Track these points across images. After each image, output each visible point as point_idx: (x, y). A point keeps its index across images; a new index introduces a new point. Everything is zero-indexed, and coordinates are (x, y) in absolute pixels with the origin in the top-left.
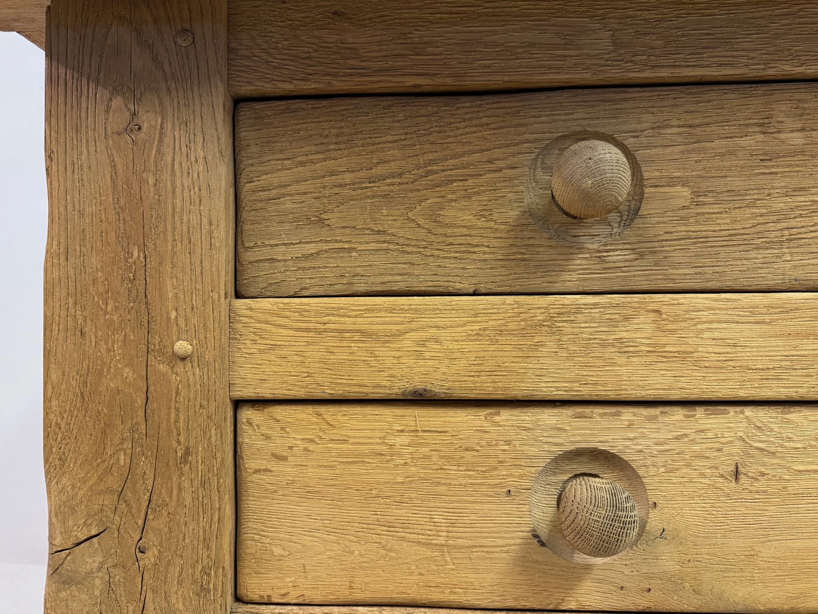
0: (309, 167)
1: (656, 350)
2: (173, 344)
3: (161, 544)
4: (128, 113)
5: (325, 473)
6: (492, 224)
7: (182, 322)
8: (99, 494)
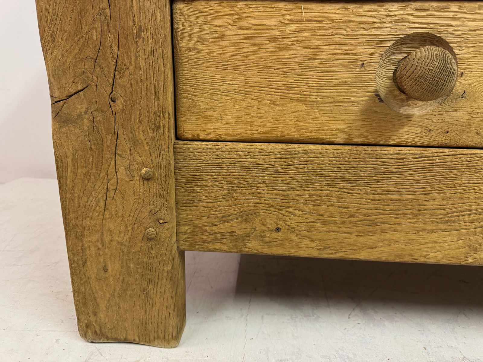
3: (126, 95)
5: (235, 51)
8: (81, 61)
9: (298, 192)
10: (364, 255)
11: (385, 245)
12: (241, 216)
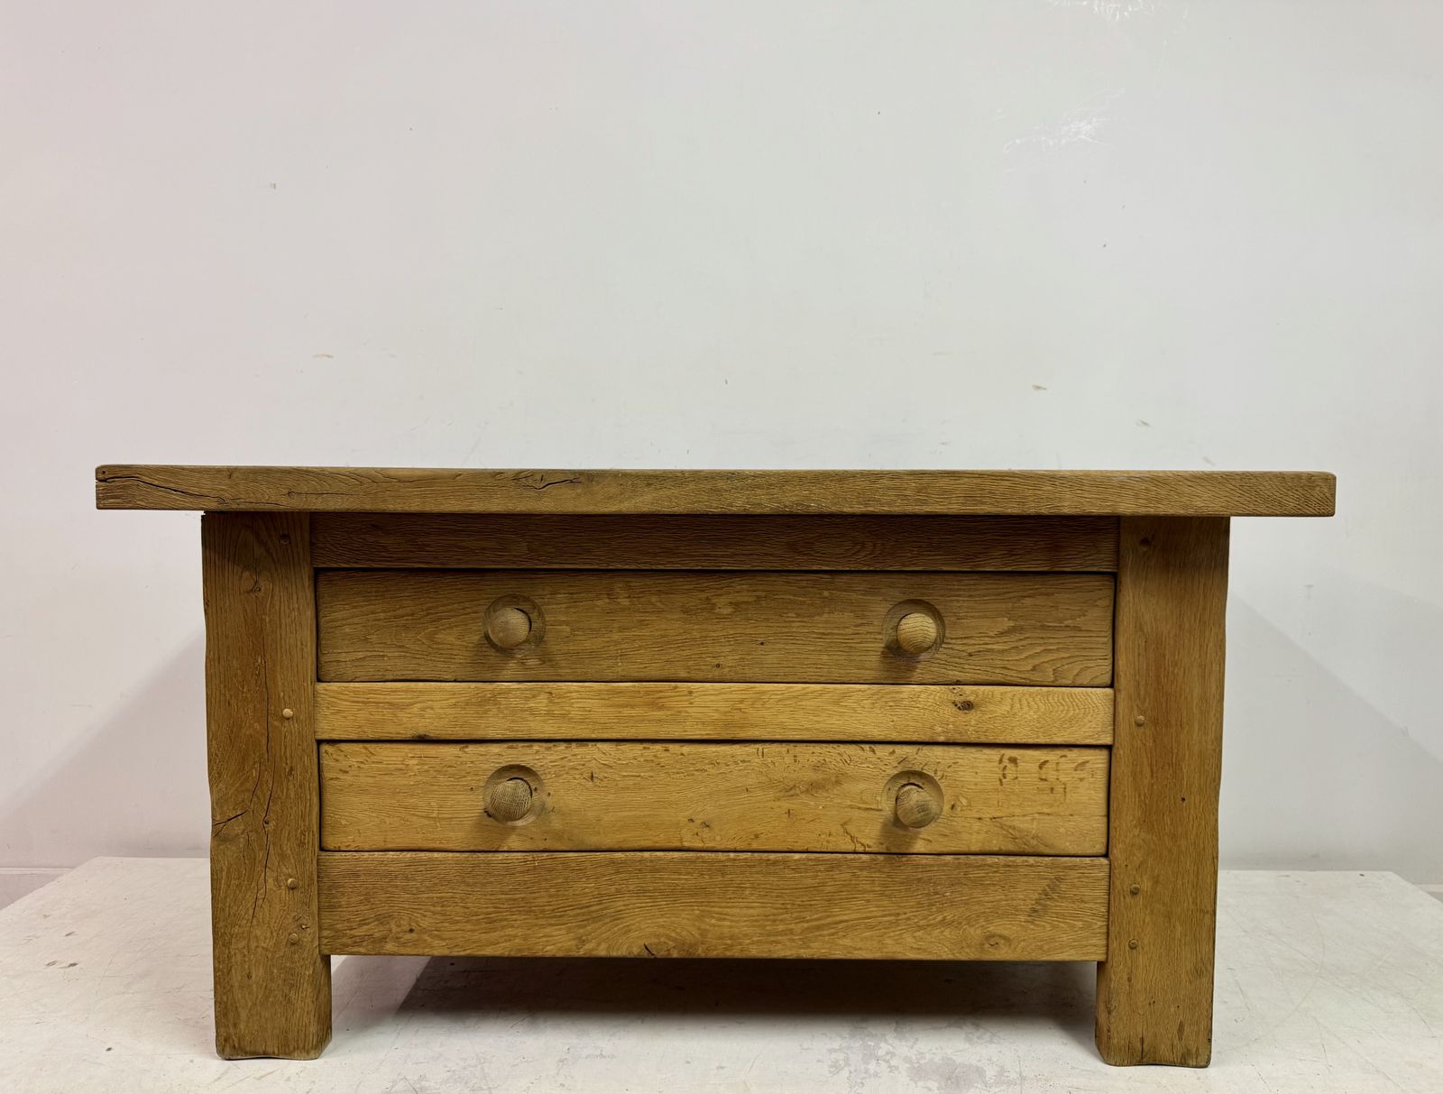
0: (360, 609)
1: (550, 714)
2: (282, 711)
3: (277, 819)
4: (253, 582)
5: (371, 780)
6: (464, 643)
7: (287, 699)
8: (241, 792)
9: (426, 895)
10: (488, 951)
11: (506, 941)
12: (378, 920)
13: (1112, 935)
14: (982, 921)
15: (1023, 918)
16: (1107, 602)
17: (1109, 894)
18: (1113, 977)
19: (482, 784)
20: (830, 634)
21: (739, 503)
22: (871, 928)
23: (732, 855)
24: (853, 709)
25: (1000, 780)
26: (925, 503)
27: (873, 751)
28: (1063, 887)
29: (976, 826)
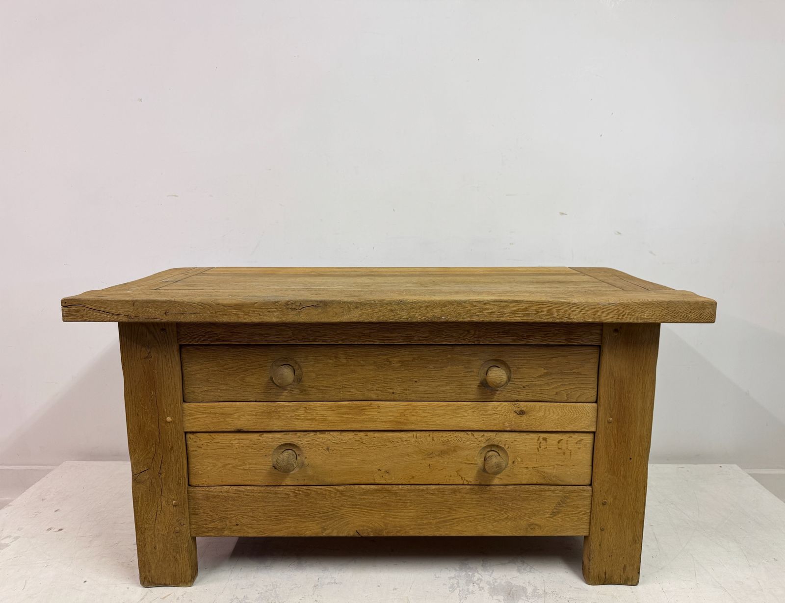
0: (204, 365)
1: (305, 418)
2: (166, 418)
3: (166, 472)
4: (147, 353)
5: (213, 451)
6: (260, 382)
7: (168, 412)
8: (147, 459)
9: (244, 508)
10: (277, 534)
11: (285, 529)
12: (220, 520)
13: (592, 524)
14: (527, 518)
15: (547, 516)
16: (596, 360)
17: (591, 504)
18: (592, 544)
19: (271, 453)
20: (451, 377)
21: (404, 317)
22: (471, 521)
23: (400, 487)
24: (463, 415)
25: (538, 449)
26: (502, 316)
27: (473, 435)
28: (568, 500)
29: (525, 471)
